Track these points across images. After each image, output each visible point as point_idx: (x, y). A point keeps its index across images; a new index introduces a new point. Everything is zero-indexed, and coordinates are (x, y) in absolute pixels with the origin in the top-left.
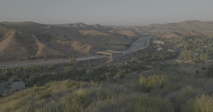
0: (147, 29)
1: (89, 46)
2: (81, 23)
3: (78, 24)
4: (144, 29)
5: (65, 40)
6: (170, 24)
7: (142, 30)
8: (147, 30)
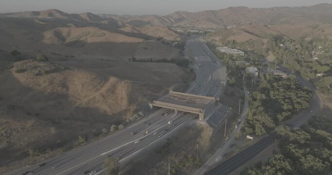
0: (172, 20)
1: (123, 83)
2: (56, 10)
3: (50, 13)
4: (167, 20)
5: (47, 72)
6: (207, 12)
7: (164, 23)
8: (172, 22)
